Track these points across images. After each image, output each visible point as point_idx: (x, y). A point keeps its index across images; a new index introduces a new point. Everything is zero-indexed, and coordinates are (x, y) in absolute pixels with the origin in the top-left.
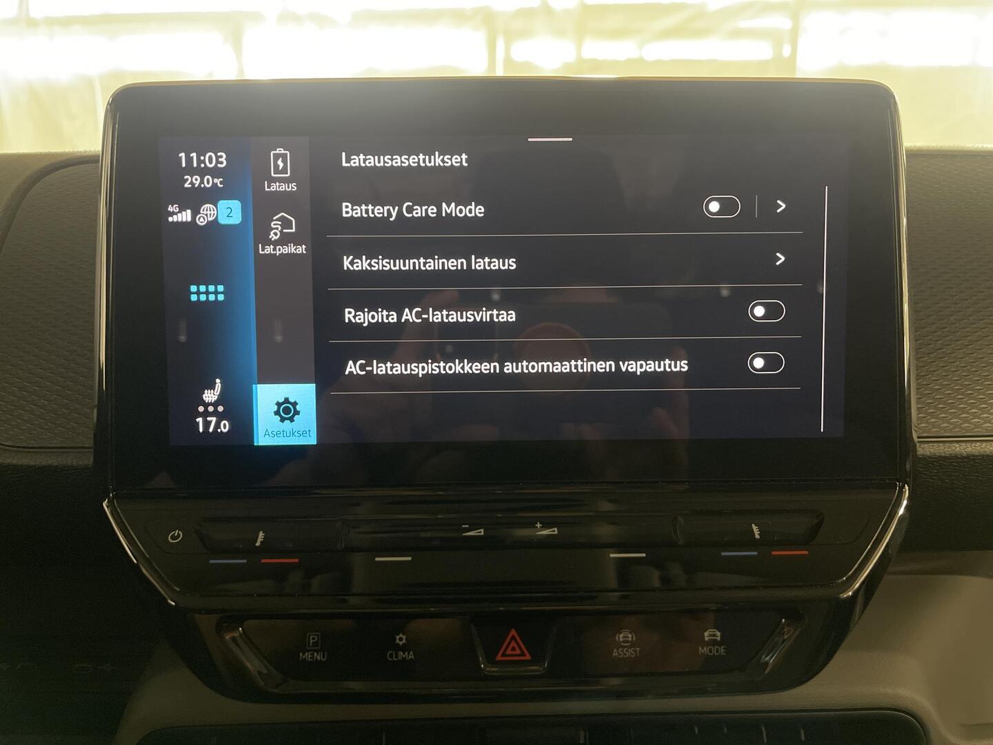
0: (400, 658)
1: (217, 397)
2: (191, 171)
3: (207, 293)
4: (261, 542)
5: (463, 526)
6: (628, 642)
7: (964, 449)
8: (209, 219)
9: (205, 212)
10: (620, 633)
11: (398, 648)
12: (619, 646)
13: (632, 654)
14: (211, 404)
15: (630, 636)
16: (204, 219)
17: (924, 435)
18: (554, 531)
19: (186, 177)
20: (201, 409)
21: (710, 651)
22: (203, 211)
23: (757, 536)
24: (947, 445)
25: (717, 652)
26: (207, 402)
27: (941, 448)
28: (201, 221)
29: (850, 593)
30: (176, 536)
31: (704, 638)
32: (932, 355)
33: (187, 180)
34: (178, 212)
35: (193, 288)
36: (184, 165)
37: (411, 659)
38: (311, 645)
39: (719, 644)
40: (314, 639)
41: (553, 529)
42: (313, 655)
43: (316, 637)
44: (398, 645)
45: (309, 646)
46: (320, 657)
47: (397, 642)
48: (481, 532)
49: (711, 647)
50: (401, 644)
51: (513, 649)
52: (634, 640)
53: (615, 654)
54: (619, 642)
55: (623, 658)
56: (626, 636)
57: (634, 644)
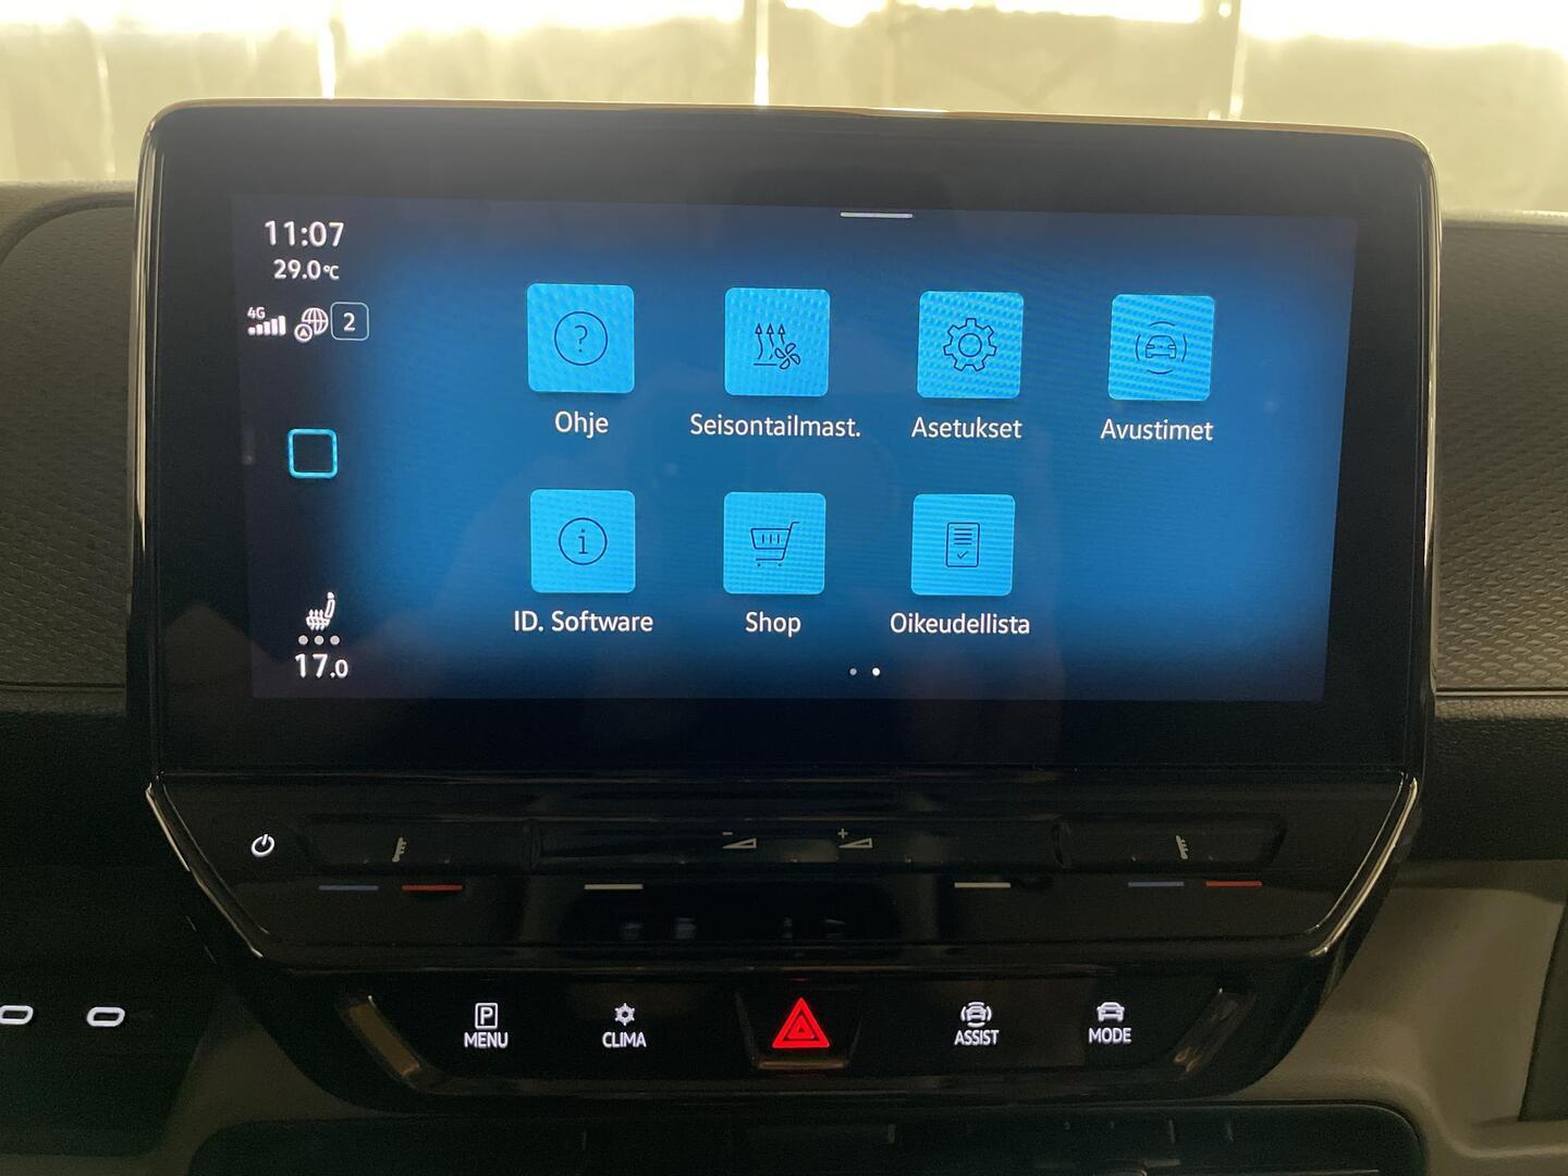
0: (623, 1044)
1: (328, 621)
2: (287, 253)
4: (401, 856)
5: (725, 834)
6: (979, 1021)
7: (1501, 709)
8: (317, 333)
9: (309, 321)
10: (968, 1008)
11: (618, 1028)
12: (964, 1026)
13: (984, 1040)
14: (318, 633)
15: (983, 1011)
16: (308, 333)
17: (1441, 686)
18: (867, 843)
19: (277, 262)
20: (303, 640)
21: (1107, 1036)
22: (306, 318)
23: (1184, 856)
24: (1476, 702)
25: (1118, 1037)
26: (312, 628)
27: (1465, 707)
28: (302, 335)
29: (1326, 949)
30: (263, 845)
31: (1097, 1017)
32: (1459, 560)
33: (279, 266)
34: (265, 320)
36: (273, 242)
37: (641, 1046)
38: (482, 1022)
39: (1122, 1025)
40: (487, 1012)
41: (866, 840)
42: (486, 1037)
43: (491, 1010)
44: (620, 1023)
45: (479, 1024)
46: (498, 1041)
47: (619, 1018)
48: (752, 844)
49: (1106, 1029)
50: (625, 1021)
51: (801, 1028)
52: (989, 1018)
53: (959, 1039)
54: (966, 1022)
55: (971, 1045)
56: (977, 1011)
57: (988, 1025)
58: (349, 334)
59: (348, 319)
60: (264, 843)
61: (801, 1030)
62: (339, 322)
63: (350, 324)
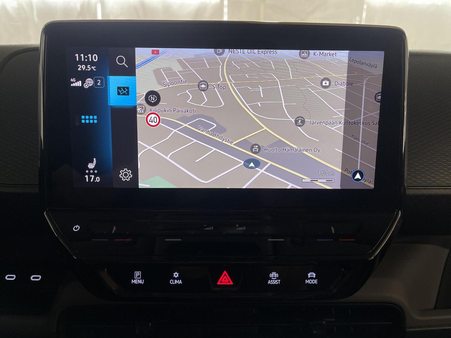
0: (175, 283)
1: (94, 166)
2: (82, 63)
3: (89, 119)
4: (114, 231)
5: (204, 225)
6: (275, 277)
7: (427, 192)
8: (90, 85)
9: (88, 82)
10: (272, 274)
11: (174, 279)
12: (271, 279)
13: (276, 283)
14: (91, 169)
15: (276, 275)
16: (87, 85)
17: (410, 185)
19: (79, 66)
20: (87, 171)
21: (311, 282)
22: (87, 81)
23: (333, 232)
24: (420, 190)
25: (314, 282)
27: (417, 191)
28: (86, 86)
29: (373, 258)
30: (77, 228)
31: (308, 276)
32: (416, 150)
34: (76, 82)
35: (83, 117)
36: (78, 60)
37: (180, 283)
38: (137, 277)
39: (315, 279)
40: (138, 274)
41: (243, 228)
42: (138, 281)
43: (139, 273)
44: (175, 277)
45: (136, 277)
46: (140, 282)
47: (174, 276)
48: (212, 228)
49: (311, 280)
50: (176, 277)
51: (225, 279)
52: (278, 277)
53: (269, 282)
54: (271, 278)
55: (273, 284)
56: (274, 275)
57: (277, 279)
58: (99, 86)
59: (99, 81)
60: (77, 227)
61: (225, 280)
62: (96, 82)
63: (99, 83)
